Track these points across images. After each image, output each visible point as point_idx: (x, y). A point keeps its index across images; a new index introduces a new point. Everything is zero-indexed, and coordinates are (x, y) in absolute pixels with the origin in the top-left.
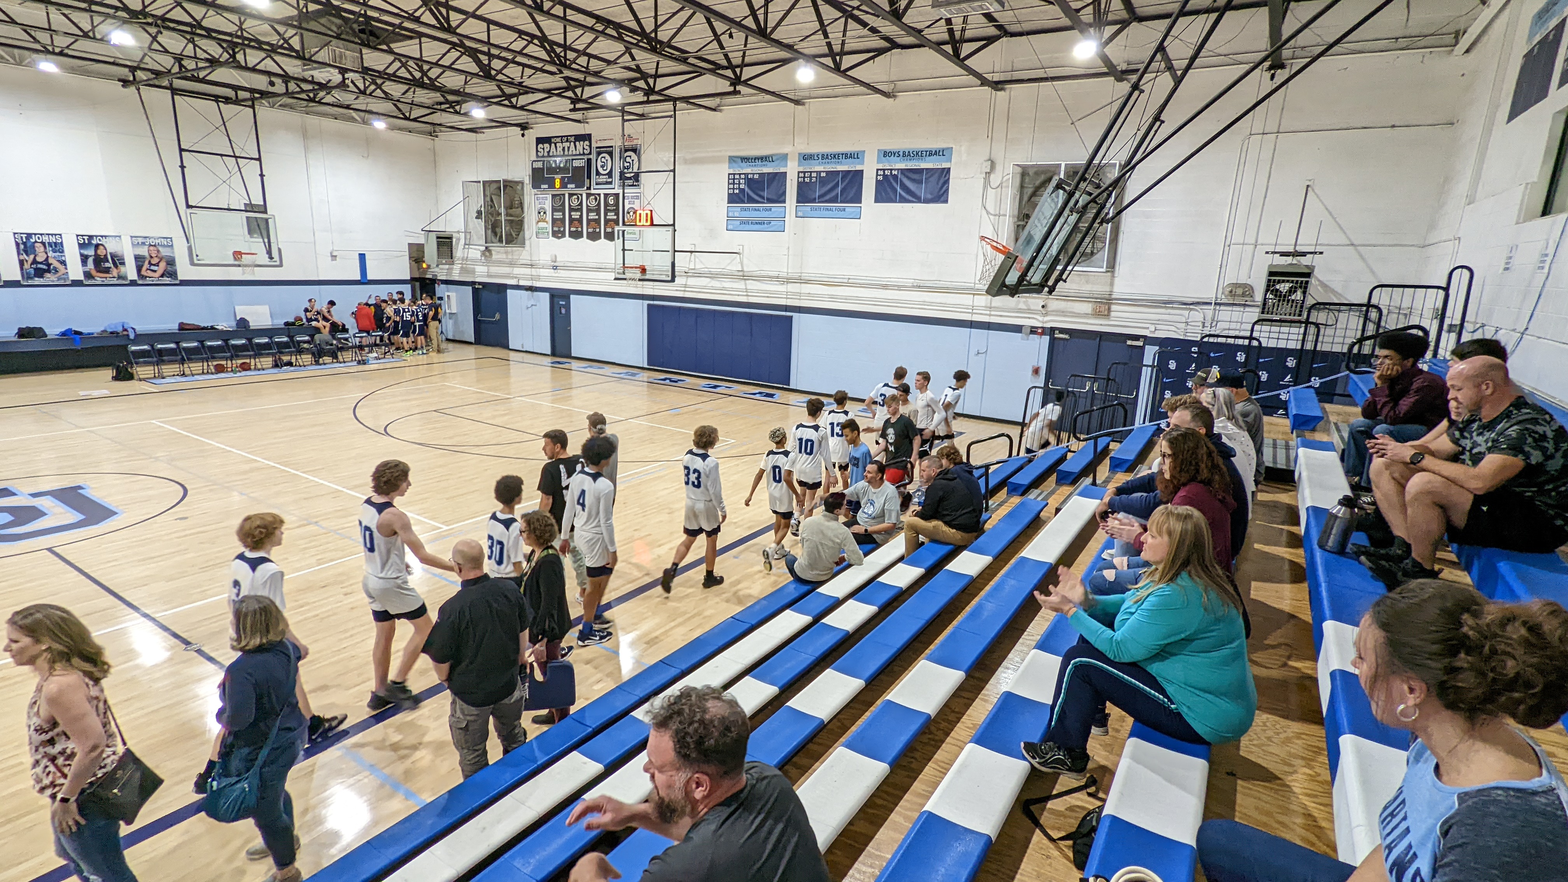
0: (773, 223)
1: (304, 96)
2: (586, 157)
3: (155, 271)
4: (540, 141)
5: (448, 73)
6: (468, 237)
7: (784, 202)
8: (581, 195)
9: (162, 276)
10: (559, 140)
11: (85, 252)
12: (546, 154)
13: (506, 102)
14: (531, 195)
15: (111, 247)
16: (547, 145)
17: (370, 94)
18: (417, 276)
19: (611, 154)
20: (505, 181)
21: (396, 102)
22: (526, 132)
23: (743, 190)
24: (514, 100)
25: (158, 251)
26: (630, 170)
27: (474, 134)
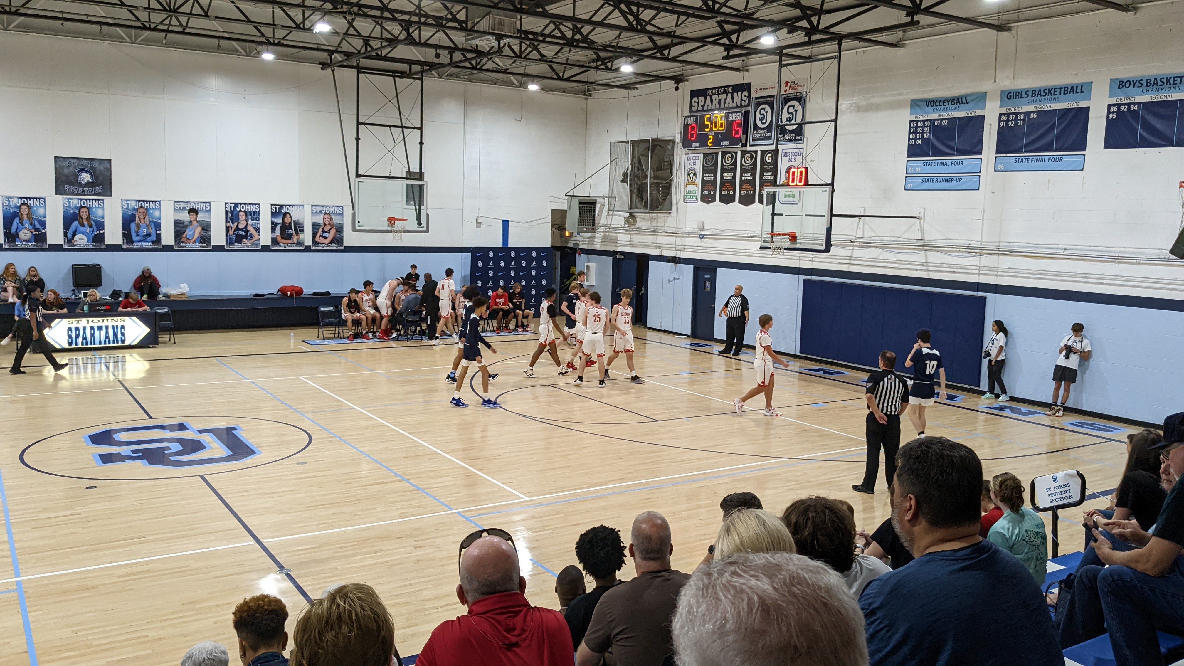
0: (963, 180)
2: (743, 110)
3: (326, 238)
4: (695, 94)
5: (598, 30)
6: (613, 202)
7: (980, 153)
9: (331, 243)
10: (715, 91)
12: (700, 108)
13: (658, 55)
14: (681, 155)
15: (295, 215)
16: (702, 99)
17: (525, 58)
18: (558, 244)
19: (771, 104)
20: (654, 140)
21: (550, 62)
22: (681, 84)
23: (928, 139)
24: (666, 52)
25: (331, 219)
27: (626, 91)
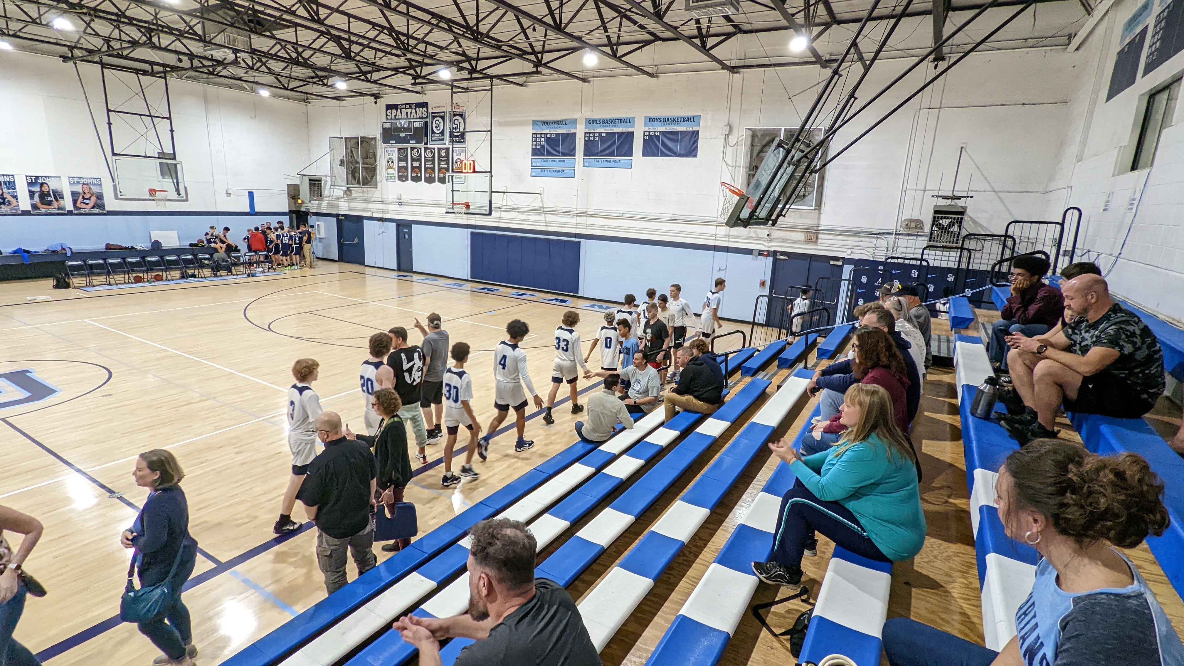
0: (566, 171)
1: (205, 70)
2: (424, 120)
3: (87, 204)
4: (389, 107)
5: (318, 54)
6: (334, 180)
7: (574, 155)
8: (421, 149)
9: (93, 207)
10: (403, 106)
11: (33, 189)
12: (393, 117)
13: (363, 77)
14: (381, 148)
15: (53, 185)
16: (394, 111)
17: (257, 70)
18: (294, 209)
19: (443, 118)
20: (361, 137)
21: (277, 76)
22: (378, 100)
23: (544, 146)
24: (369, 76)
25: (90, 188)
26: (458, 130)
27: (338, 102)
